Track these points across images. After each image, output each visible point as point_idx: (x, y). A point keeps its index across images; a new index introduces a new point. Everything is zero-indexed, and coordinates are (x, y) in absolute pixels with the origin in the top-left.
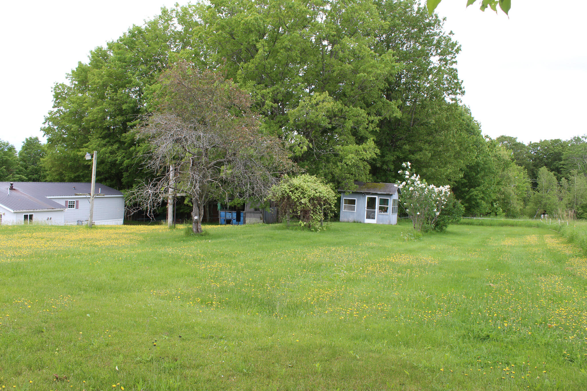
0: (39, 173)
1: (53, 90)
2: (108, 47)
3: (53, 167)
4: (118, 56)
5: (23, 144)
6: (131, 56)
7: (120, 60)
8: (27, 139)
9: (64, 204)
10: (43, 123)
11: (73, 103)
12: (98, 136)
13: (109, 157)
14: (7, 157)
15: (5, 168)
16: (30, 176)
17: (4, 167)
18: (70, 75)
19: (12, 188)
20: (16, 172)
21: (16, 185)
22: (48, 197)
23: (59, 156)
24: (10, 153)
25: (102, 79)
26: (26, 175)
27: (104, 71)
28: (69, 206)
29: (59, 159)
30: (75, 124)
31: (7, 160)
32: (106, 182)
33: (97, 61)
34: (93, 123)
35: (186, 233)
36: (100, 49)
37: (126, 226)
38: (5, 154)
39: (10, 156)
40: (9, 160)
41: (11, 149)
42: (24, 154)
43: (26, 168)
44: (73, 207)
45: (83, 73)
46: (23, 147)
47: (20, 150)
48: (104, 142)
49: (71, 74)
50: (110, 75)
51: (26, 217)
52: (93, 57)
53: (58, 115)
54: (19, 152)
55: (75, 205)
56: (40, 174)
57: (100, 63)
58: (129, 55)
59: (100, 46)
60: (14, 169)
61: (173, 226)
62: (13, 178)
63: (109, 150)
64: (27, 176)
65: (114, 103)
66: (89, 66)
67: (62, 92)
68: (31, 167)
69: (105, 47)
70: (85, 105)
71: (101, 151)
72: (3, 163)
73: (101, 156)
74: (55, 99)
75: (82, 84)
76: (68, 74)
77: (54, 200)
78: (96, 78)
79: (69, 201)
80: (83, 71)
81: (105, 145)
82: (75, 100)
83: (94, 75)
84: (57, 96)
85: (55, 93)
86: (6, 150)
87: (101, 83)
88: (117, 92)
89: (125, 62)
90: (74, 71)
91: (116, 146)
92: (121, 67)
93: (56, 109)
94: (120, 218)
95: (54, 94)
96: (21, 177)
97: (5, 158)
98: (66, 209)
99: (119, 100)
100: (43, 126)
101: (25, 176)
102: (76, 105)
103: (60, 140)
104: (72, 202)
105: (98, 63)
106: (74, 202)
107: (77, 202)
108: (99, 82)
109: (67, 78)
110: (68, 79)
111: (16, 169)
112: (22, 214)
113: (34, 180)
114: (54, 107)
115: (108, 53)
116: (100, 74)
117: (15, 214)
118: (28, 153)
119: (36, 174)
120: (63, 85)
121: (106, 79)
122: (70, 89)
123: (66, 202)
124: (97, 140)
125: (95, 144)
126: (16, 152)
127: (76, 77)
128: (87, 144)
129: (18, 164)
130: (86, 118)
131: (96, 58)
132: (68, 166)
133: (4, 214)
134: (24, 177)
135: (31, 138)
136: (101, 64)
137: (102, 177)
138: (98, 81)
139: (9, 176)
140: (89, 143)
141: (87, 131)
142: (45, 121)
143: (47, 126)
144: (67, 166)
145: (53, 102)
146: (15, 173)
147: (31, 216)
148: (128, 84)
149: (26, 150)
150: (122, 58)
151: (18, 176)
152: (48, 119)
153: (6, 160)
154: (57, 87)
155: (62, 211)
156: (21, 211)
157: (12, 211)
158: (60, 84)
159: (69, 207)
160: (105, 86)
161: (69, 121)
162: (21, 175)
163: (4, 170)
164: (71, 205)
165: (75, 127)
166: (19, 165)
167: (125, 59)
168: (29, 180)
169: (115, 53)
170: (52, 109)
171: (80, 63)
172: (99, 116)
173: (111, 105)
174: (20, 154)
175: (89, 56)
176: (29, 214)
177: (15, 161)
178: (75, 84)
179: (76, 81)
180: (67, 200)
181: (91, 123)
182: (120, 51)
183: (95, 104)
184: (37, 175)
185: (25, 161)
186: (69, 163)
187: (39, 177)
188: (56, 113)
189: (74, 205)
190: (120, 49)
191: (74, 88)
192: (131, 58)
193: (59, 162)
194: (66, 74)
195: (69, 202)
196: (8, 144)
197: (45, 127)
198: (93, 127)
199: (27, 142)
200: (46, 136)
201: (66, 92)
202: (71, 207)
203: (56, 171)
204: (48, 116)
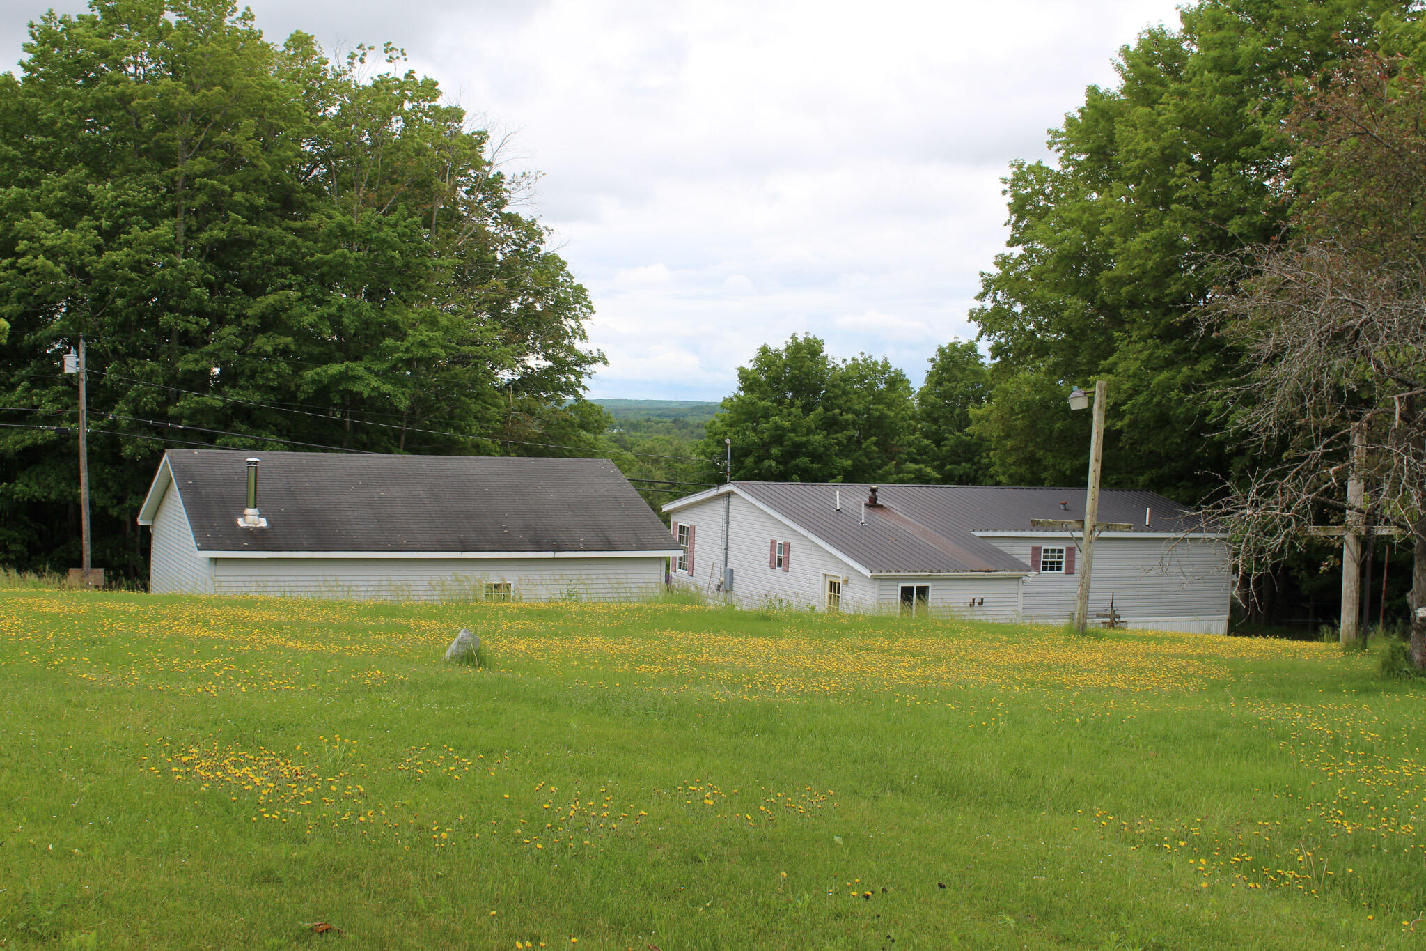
0: (976, 459)
1: (1007, 187)
2: (1183, 27)
3: (1008, 436)
4: (1214, 53)
5: (929, 366)
6: (1255, 49)
7: (1219, 66)
8: (941, 350)
9: (1027, 559)
10: (977, 298)
11: (1071, 223)
12: (1146, 331)
13: (1180, 402)
14: (881, 407)
15: (876, 444)
16: (948, 467)
17: (874, 439)
18: (1062, 135)
19: (873, 504)
20: (908, 454)
21: (888, 493)
22: (978, 534)
23: (1026, 401)
24: (893, 396)
25: (1157, 139)
26: (936, 463)
27: (1169, 108)
28: (1045, 563)
29: (1027, 407)
30: (1073, 294)
31: (882, 417)
32: (1177, 488)
33: (1148, 78)
34: (1130, 288)
35: (1384, 665)
36: (1156, 39)
37: (1232, 638)
38: (878, 398)
39: (890, 405)
40: (887, 417)
41: (897, 381)
42: (932, 399)
43: (938, 443)
44: (1059, 569)
45: (1102, 124)
46: (931, 375)
47: (923, 385)
48: (1165, 351)
49: (1063, 130)
50: (1188, 122)
51: (907, 592)
52: (1132, 66)
53: (1024, 267)
54: (917, 391)
55: (1064, 560)
56: (979, 462)
57: (1157, 83)
58: (1248, 46)
59: (1155, 26)
60: (901, 446)
61: (1360, 642)
62: (898, 473)
63: (1180, 378)
64: (940, 469)
65: (1198, 215)
66: (1122, 97)
67: (1035, 193)
68: (951, 440)
69: (1175, 27)
70: (1106, 229)
71: (1155, 382)
72: (871, 427)
73: (1155, 400)
74: (1014, 218)
75: (1099, 160)
76: (1055, 133)
77: (995, 544)
78: (1140, 135)
79: (1044, 547)
80: (1103, 117)
81: (1169, 363)
82: (1074, 216)
83: (1134, 126)
84: (1020, 207)
85: (1015, 196)
86: (882, 386)
87: (1156, 153)
88: (1210, 179)
89: (1238, 72)
90: (1074, 119)
91: (1204, 366)
92: (1224, 90)
93: (1018, 250)
94: (1218, 612)
95: (1011, 200)
96: (920, 470)
97: (876, 410)
98: (1032, 574)
99: (1216, 204)
100: (978, 305)
101: (934, 468)
102: (1079, 232)
103: (1028, 349)
104: (1054, 551)
105: (1149, 86)
106: (1061, 551)
107: (1071, 551)
108: (1149, 149)
109: (1050, 145)
110: (1055, 147)
111: (910, 445)
112: (895, 583)
113: (962, 481)
114: (1011, 244)
115: (1184, 46)
116: (1153, 123)
117: (877, 584)
118: (945, 395)
119: (967, 461)
120: (1039, 169)
121: (1173, 136)
122: (1060, 178)
123: (1036, 551)
124: (1142, 344)
125: (1136, 359)
126: (910, 394)
127: (1077, 141)
128: (1112, 359)
129: (915, 431)
130: (1110, 274)
131: (1144, 67)
132: (1055, 435)
133: (846, 581)
134: (929, 470)
135: (953, 346)
136: (1158, 88)
137: (1165, 470)
138: (1145, 145)
139: (886, 468)
140: (1116, 354)
141: (1113, 314)
142: (982, 290)
143: (988, 304)
144: (1052, 432)
145: (1010, 227)
146: (905, 456)
147: (923, 591)
148: (1249, 146)
149: (939, 383)
150: (1224, 59)
151: (913, 466)
152: (994, 282)
153: (879, 418)
154: (1020, 177)
155: (1018, 578)
156: (893, 573)
157: (868, 574)
158: (1029, 168)
159: (1044, 569)
160: (1169, 158)
161: (1056, 287)
162: (922, 466)
163: (874, 448)
164: (1052, 563)
165: (1076, 305)
166: (917, 435)
167: (1236, 59)
168: (947, 479)
169: (1206, 46)
170: (1007, 251)
171: (1093, 91)
172: (1150, 263)
173: (1190, 225)
174: (923, 396)
175: (1119, 67)
176: (915, 585)
177: (904, 419)
178: (1079, 164)
179: (1079, 152)
180: (1037, 545)
181: (1124, 290)
182: (1222, 33)
183: (1136, 224)
184: (969, 465)
185: (935, 421)
186: (1058, 425)
187: (976, 471)
188: (1018, 263)
189: (1060, 563)
190: (1219, 28)
191: (1075, 174)
192: (1257, 56)
193: (1027, 421)
194: (1049, 131)
195: (1046, 551)
196: (886, 365)
197: (983, 309)
198: (1133, 303)
199: (942, 361)
200: (985, 337)
201: (1048, 191)
202: (1052, 569)
203: (1015, 449)
204: (995, 271)
